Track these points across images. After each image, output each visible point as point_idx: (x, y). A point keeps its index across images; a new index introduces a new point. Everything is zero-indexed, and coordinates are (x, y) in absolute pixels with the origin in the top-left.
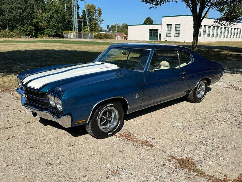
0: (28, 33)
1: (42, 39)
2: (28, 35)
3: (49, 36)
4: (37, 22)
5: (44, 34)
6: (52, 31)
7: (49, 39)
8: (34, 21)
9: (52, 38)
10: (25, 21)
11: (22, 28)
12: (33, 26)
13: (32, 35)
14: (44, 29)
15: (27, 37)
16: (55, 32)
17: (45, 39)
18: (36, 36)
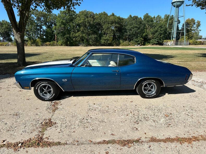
0: (139, 43)
1: (147, 46)
2: (139, 44)
3: (153, 44)
4: (146, 35)
5: (149, 43)
6: (155, 41)
7: (152, 46)
8: (144, 34)
9: (154, 46)
10: (139, 35)
11: (136, 40)
12: (143, 38)
13: (141, 44)
14: (150, 39)
15: (138, 45)
16: (158, 41)
17: (149, 46)
18: (144, 45)
